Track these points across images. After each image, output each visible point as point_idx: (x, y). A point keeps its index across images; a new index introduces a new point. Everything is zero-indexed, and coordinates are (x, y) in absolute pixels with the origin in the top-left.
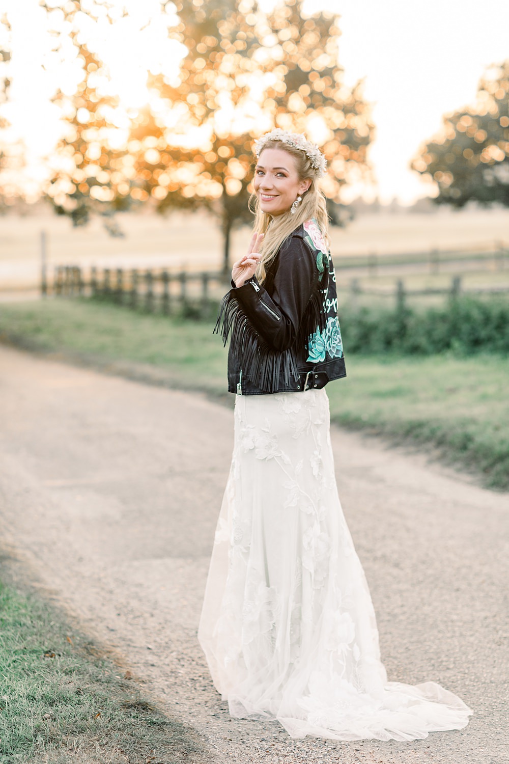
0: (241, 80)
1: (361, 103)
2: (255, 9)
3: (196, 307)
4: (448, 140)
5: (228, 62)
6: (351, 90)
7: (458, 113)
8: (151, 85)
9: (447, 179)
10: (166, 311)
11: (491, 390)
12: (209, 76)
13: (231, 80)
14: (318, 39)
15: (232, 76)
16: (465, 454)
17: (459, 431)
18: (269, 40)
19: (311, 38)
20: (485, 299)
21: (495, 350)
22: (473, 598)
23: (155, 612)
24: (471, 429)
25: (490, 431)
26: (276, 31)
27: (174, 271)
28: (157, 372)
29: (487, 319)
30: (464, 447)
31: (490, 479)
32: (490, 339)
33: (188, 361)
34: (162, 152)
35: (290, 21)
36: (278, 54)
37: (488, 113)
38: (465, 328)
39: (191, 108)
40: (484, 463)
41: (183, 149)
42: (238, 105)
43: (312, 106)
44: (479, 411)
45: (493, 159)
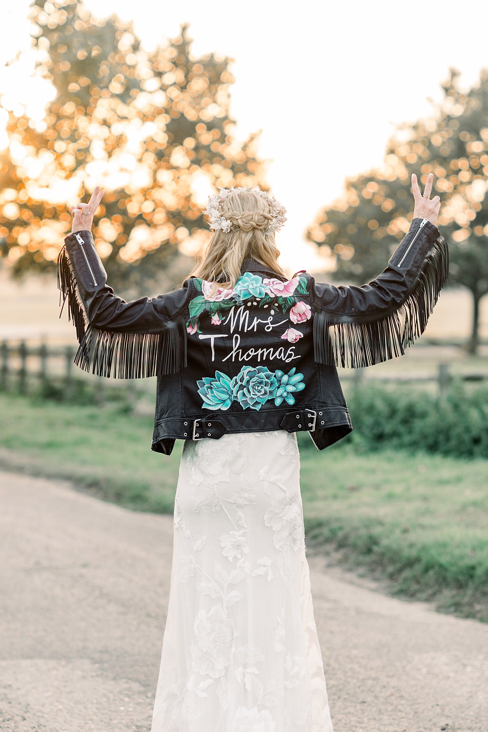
0: (118, 128)
1: (254, 160)
2: (136, 48)
3: (58, 385)
4: (350, 208)
5: (103, 107)
6: (242, 146)
7: (363, 176)
8: (12, 128)
9: (347, 252)
10: (22, 390)
11: (398, 489)
12: (82, 122)
13: (105, 128)
14: (206, 86)
15: (106, 123)
16: (368, 559)
17: (363, 532)
18: (152, 84)
19: (198, 84)
20: (390, 388)
21: (401, 447)
22: (380, 712)
23: (26, 715)
24: (377, 531)
25: (398, 532)
26: (159, 74)
27: (33, 344)
28: (16, 457)
29: (393, 412)
30: (369, 551)
31: (397, 587)
32: (395, 434)
33: (50, 445)
34: (23, 206)
35: (175, 64)
36: (160, 100)
37: (398, 178)
38: (368, 420)
39: (59, 156)
40: (390, 569)
41: (47, 203)
42: (113, 157)
43: (197, 162)
44: (385, 511)
45: (401, 231)
